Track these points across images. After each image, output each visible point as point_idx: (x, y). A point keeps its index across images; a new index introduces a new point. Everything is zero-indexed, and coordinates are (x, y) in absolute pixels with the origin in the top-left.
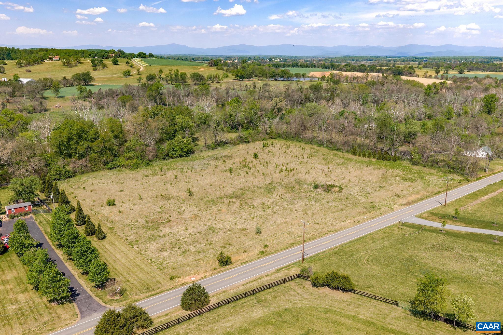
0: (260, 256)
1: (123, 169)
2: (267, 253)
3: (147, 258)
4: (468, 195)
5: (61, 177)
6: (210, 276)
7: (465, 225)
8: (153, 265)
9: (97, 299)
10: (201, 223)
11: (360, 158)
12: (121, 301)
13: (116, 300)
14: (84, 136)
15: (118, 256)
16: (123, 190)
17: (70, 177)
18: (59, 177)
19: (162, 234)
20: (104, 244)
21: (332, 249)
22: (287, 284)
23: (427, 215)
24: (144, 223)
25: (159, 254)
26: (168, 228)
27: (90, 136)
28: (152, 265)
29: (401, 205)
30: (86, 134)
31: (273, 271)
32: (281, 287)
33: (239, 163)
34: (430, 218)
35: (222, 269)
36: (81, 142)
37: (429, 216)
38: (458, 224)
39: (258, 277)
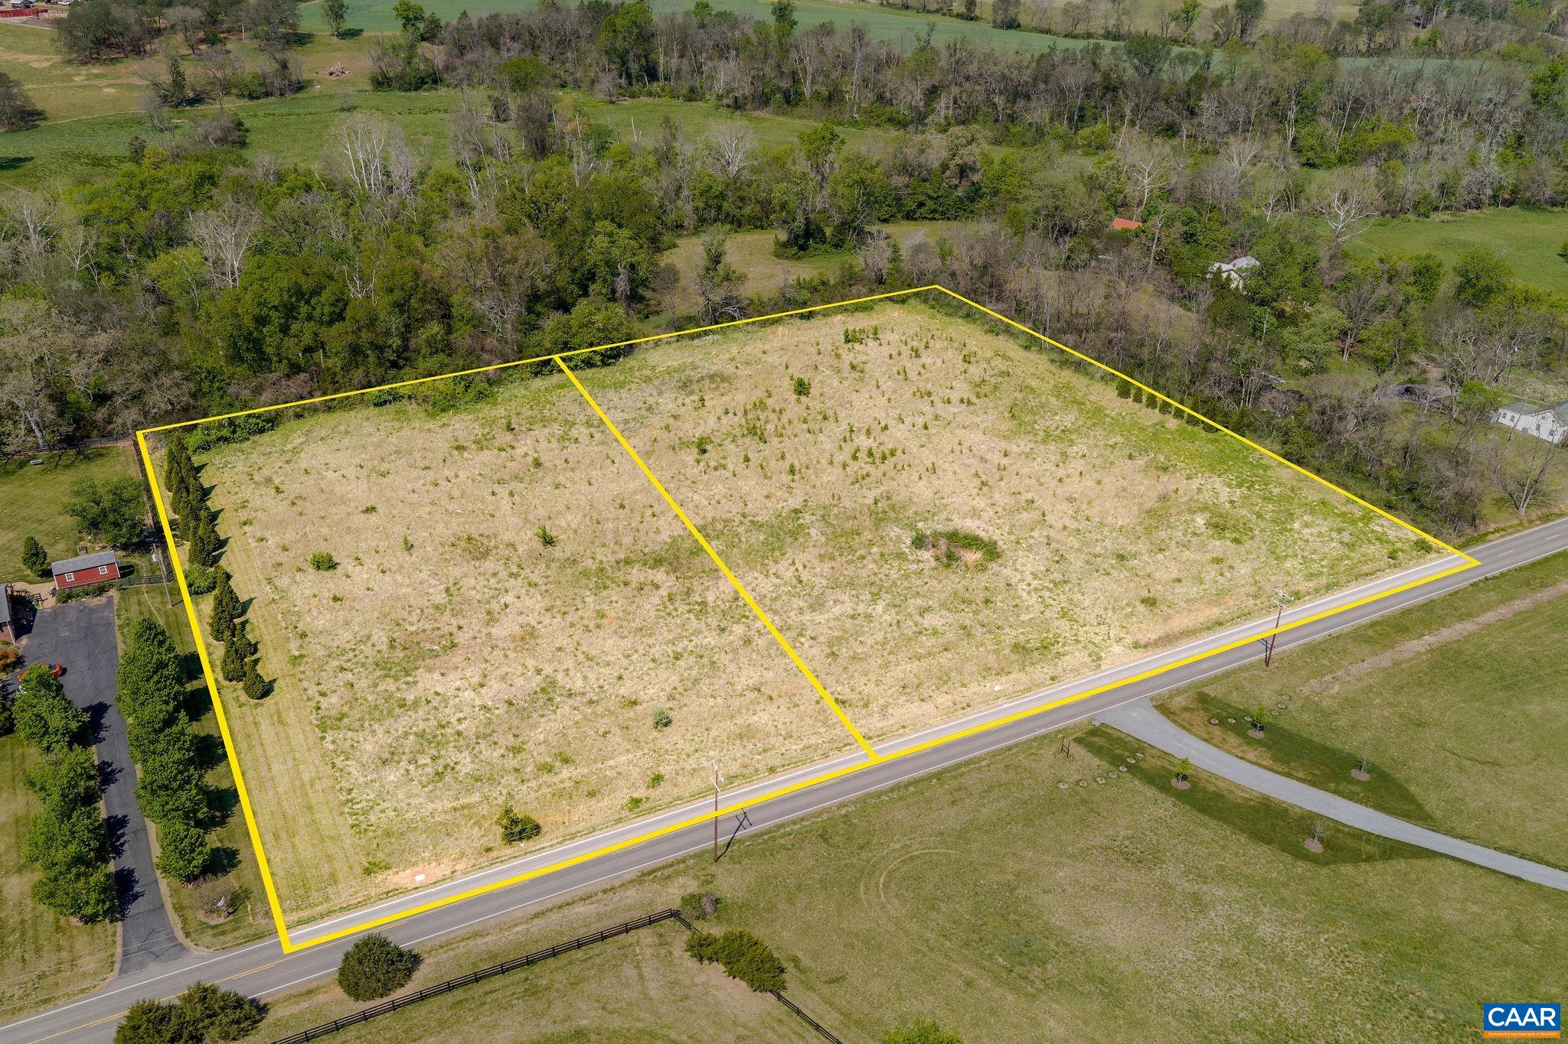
0: (625, 813)
1: (411, 407)
2: (648, 805)
3: (343, 784)
4: (1373, 625)
5: (234, 432)
6: (465, 873)
7: (1269, 763)
8: (347, 810)
9: (173, 917)
10: (531, 663)
11: (1137, 405)
12: (223, 933)
13: (214, 927)
14: (304, 309)
15: (277, 767)
16: (373, 509)
17: (262, 431)
18: (228, 435)
19: (412, 697)
20: (259, 719)
21: (827, 810)
22: (632, 937)
23: (1184, 704)
24: (384, 648)
25: (375, 776)
26: (437, 676)
27: (318, 310)
28: (342, 813)
29: (1136, 645)
30: (308, 302)
31: (628, 877)
32: (610, 947)
33: (740, 414)
34: (1186, 715)
35: (508, 851)
36: (295, 327)
37: (1186, 709)
38: (1251, 756)
39: (581, 893)
